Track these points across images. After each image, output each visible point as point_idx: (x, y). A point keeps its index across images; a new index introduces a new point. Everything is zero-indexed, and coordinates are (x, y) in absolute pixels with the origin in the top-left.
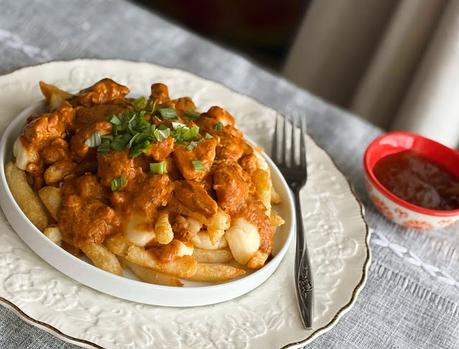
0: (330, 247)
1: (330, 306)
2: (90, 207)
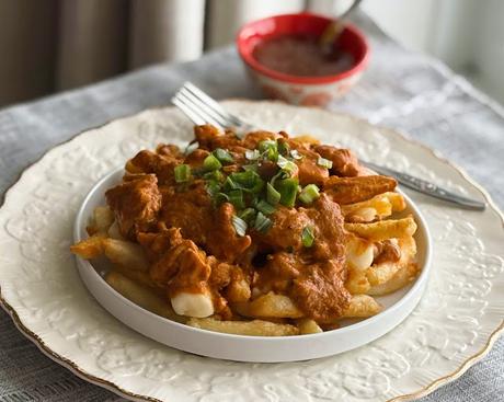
1: (455, 183)
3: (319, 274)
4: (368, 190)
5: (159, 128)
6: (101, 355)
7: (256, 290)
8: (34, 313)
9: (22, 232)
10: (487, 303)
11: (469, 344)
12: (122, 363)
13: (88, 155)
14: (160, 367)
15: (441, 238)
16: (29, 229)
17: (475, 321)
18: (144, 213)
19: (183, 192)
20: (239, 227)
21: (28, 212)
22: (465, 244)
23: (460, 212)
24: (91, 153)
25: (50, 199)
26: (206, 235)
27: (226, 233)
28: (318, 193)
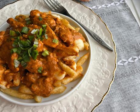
0: (89, 22)
1: (108, 39)
2: (40, 84)
10: (99, 90)
11: (87, 109)
13: (16, 8)
15: (97, 59)
17: (93, 98)
22: (103, 63)
23: (105, 50)
26: (8, 62)
28: (48, 54)
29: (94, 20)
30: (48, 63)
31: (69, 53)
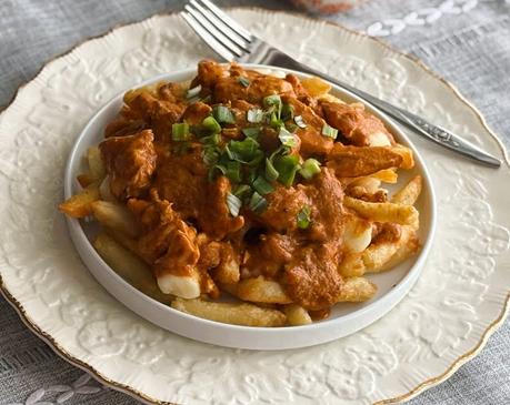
1: (471, 130)
2: (309, 261)
3: (312, 259)
4: (372, 165)
5: (164, 38)
6: (83, 329)
7: (246, 271)
8: (18, 273)
9: (12, 167)
10: (487, 287)
11: (462, 338)
12: (103, 340)
13: (87, 71)
14: (142, 346)
15: (448, 199)
16: (20, 164)
17: (472, 309)
18: (137, 178)
19: (179, 154)
20: (233, 205)
21: (20, 142)
22: (475, 209)
23: (473, 168)
24: (91, 68)
25: (43, 126)
26: (199, 210)
27: (219, 211)
28: (319, 169)
29: (399, 75)
30: (323, 196)
31: (376, 161)
